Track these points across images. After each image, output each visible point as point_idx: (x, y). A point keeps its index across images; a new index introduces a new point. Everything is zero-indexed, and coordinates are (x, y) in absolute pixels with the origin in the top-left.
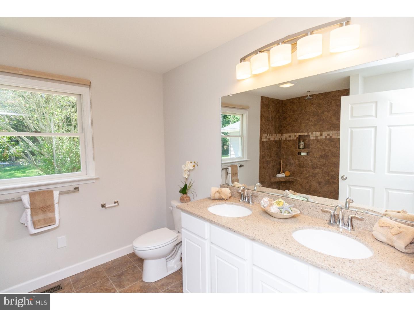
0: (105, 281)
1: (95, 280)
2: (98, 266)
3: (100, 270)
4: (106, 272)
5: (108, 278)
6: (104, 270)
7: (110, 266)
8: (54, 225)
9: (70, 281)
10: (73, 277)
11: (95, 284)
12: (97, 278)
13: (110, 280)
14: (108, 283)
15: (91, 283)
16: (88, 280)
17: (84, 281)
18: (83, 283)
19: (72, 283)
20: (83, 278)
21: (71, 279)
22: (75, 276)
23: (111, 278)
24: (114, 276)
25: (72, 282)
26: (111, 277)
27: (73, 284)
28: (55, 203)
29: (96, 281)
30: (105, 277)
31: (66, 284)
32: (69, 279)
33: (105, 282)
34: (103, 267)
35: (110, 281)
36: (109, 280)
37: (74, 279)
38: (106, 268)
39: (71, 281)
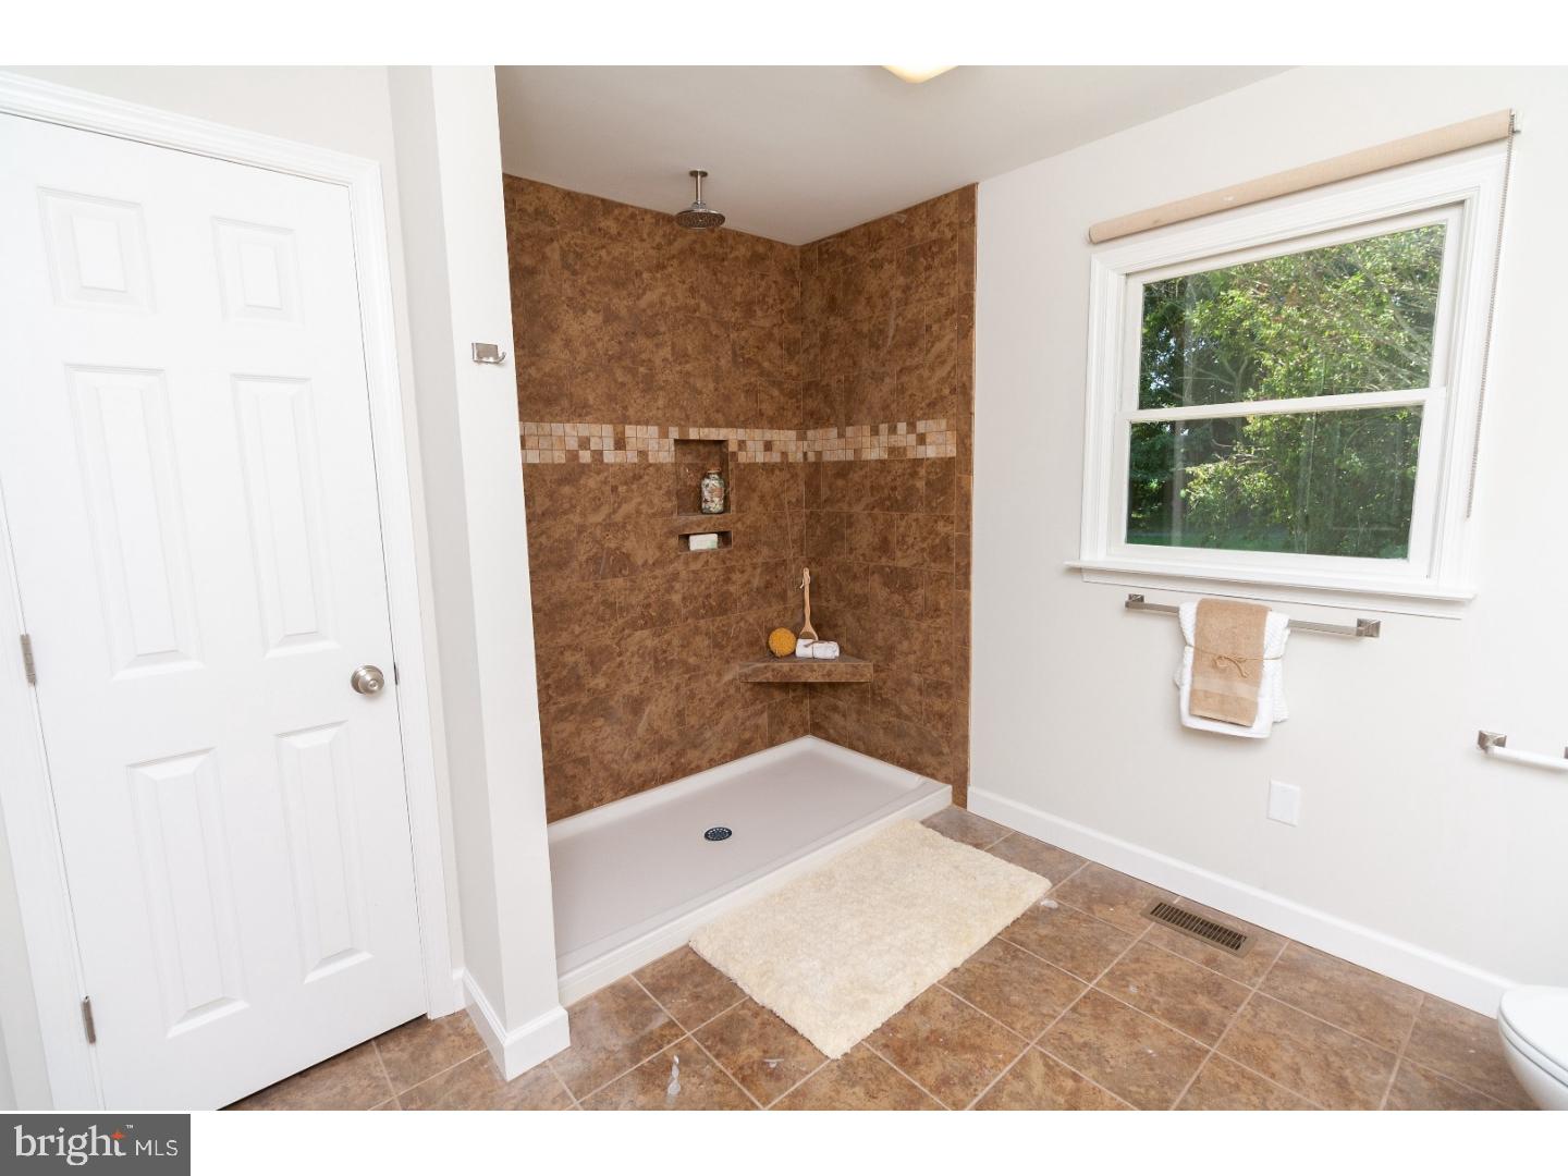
0: (1375, 1055)
1: (1347, 1020)
2: (1410, 989)
3: (1401, 1007)
4: (1413, 1034)
5: (1393, 1057)
6: (1415, 1019)
7: (1456, 1029)
8: (1246, 730)
9: (1277, 952)
10: (1299, 948)
11: (1331, 1029)
12: (1360, 1018)
13: (1396, 1068)
14: (1375, 1071)
15: (1323, 1017)
16: (1326, 995)
17: (1311, 986)
18: (1302, 988)
19: (1274, 962)
20: (1319, 979)
21: (1288, 948)
22: (1305, 950)
23: (1410, 1069)
24: (1427, 1078)
25: (1281, 959)
26: (1412, 1065)
27: (1276, 966)
28: (1265, 656)
29: (1347, 1024)
30: (1390, 1041)
31: (1261, 949)
32: (1282, 945)
33: (1370, 1059)
34: (1424, 1010)
35: (1390, 1072)
36: (1389, 1066)
37: (1294, 955)
38: (1434, 1023)
39: (1280, 954)
